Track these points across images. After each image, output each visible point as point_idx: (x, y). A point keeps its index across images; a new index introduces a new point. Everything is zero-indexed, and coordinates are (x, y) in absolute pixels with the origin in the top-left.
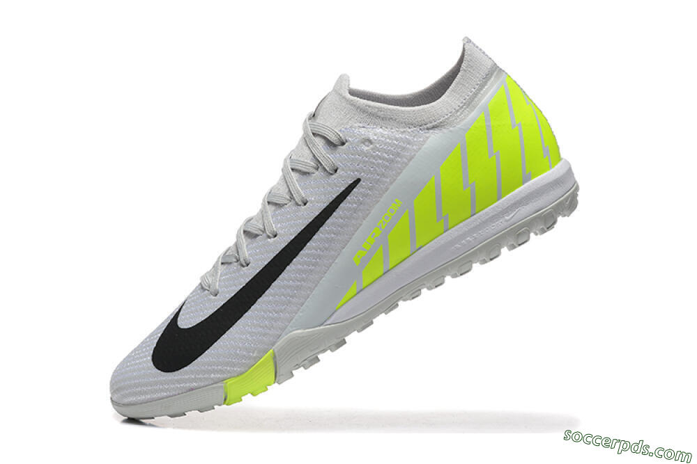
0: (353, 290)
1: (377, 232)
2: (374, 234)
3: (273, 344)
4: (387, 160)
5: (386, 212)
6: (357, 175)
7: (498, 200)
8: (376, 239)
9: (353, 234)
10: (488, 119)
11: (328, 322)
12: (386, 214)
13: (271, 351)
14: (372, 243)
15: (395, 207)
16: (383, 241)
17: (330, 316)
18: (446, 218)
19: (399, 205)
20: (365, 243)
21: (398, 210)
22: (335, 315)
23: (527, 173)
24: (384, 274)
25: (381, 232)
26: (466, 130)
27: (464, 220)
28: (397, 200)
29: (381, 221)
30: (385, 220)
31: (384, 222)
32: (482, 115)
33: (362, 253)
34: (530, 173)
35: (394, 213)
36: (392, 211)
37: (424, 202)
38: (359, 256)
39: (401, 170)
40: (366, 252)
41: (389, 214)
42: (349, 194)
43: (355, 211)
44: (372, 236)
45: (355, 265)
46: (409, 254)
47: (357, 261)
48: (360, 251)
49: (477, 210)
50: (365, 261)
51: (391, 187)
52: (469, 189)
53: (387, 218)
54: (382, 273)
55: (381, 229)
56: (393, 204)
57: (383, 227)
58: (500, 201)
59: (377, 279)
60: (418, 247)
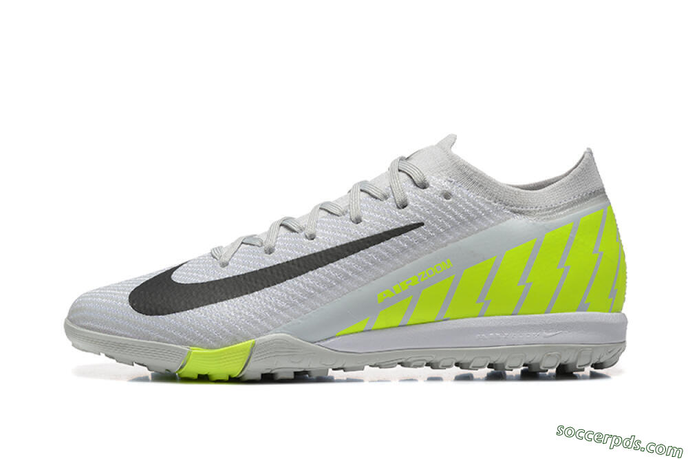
0: (361, 325)
1: (414, 281)
2: (410, 281)
3: (258, 335)
4: (459, 220)
5: (433, 267)
6: (423, 219)
7: (546, 313)
8: (410, 286)
9: (390, 271)
10: (574, 230)
11: (322, 344)
12: (432, 269)
13: (253, 340)
14: (404, 290)
15: (444, 266)
16: (414, 293)
17: (327, 339)
18: (487, 303)
19: (448, 267)
20: (398, 285)
21: (444, 271)
22: (332, 340)
23: (586, 302)
24: (399, 326)
25: (418, 283)
26: (548, 230)
27: (503, 315)
28: (448, 261)
29: (424, 272)
30: (428, 274)
31: (426, 275)
32: (570, 225)
33: (389, 294)
34: (588, 304)
35: (440, 272)
36: (439, 268)
37: (475, 276)
38: (385, 295)
39: (468, 235)
40: (393, 295)
41: (434, 270)
42: (406, 232)
43: (404, 249)
44: (407, 283)
45: (377, 302)
46: (433, 319)
47: (381, 298)
48: (388, 290)
49: (520, 311)
50: (389, 303)
51: (450, 245)
52: (523, 287)
53: (431, 272)
54: (398, 324)
55: (419, 280)
56: (443, 263)
57: (422, 280)
58: (547, 315)
59: (390, 328)
60: (445, 317)
